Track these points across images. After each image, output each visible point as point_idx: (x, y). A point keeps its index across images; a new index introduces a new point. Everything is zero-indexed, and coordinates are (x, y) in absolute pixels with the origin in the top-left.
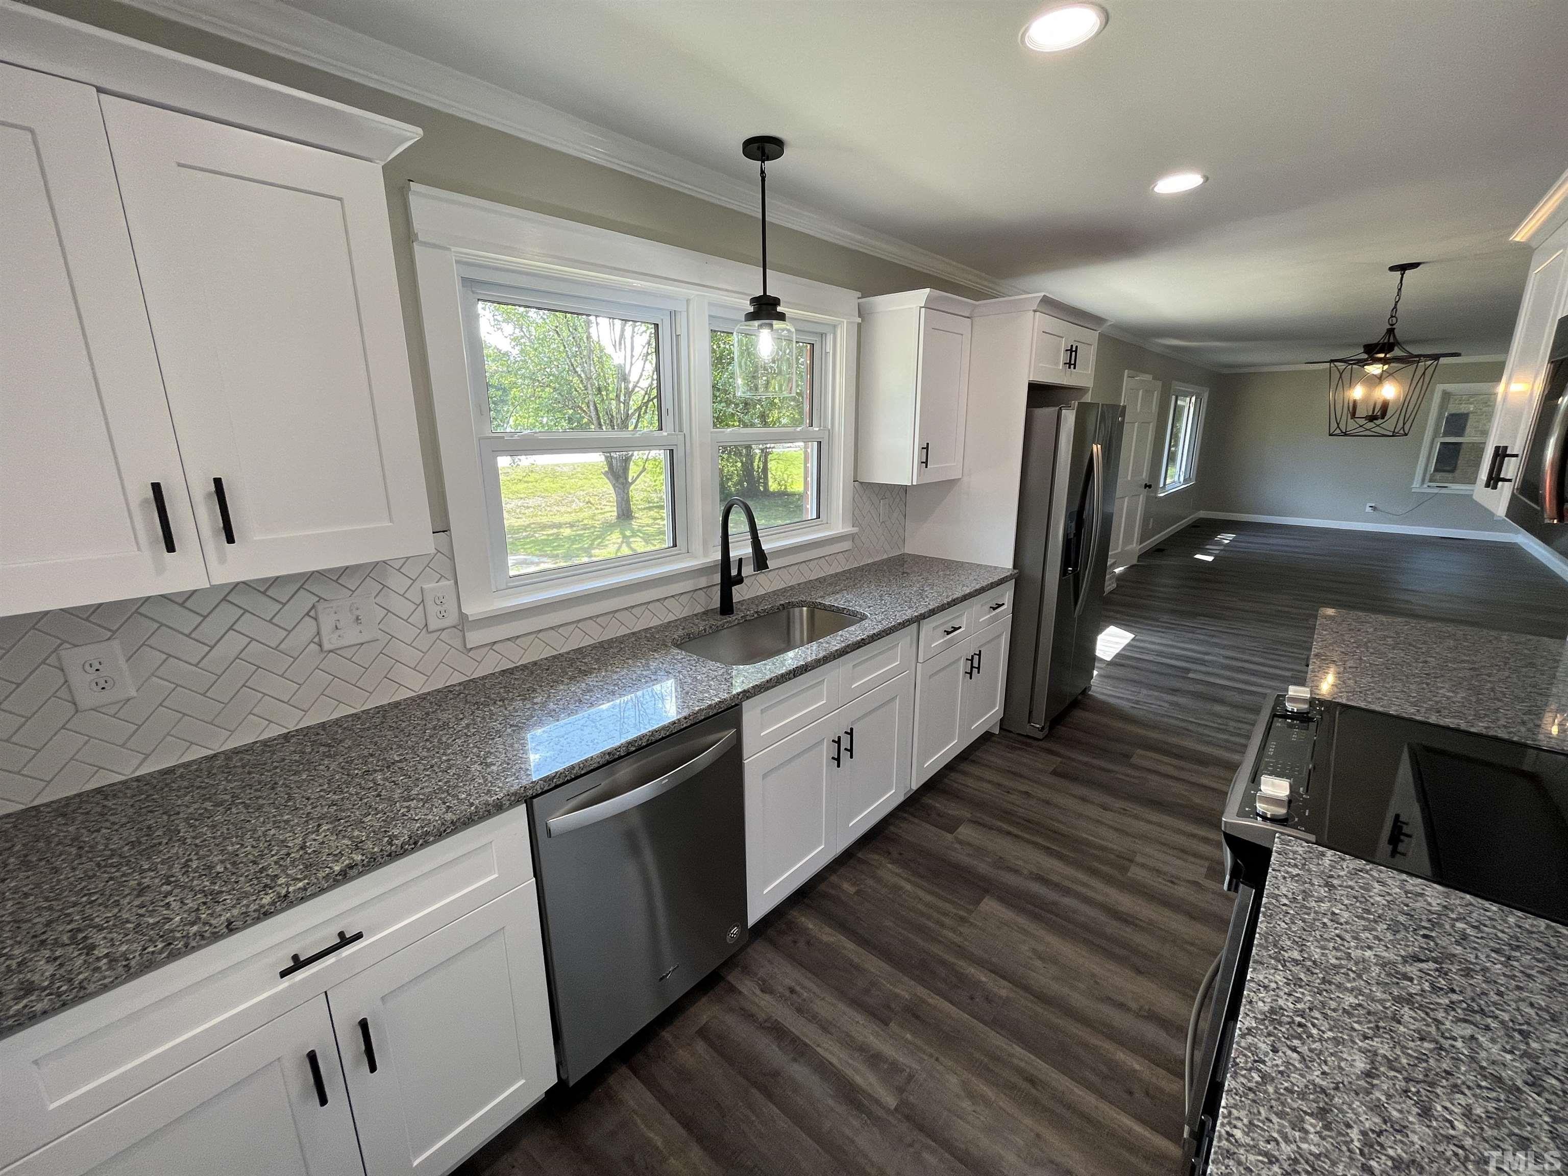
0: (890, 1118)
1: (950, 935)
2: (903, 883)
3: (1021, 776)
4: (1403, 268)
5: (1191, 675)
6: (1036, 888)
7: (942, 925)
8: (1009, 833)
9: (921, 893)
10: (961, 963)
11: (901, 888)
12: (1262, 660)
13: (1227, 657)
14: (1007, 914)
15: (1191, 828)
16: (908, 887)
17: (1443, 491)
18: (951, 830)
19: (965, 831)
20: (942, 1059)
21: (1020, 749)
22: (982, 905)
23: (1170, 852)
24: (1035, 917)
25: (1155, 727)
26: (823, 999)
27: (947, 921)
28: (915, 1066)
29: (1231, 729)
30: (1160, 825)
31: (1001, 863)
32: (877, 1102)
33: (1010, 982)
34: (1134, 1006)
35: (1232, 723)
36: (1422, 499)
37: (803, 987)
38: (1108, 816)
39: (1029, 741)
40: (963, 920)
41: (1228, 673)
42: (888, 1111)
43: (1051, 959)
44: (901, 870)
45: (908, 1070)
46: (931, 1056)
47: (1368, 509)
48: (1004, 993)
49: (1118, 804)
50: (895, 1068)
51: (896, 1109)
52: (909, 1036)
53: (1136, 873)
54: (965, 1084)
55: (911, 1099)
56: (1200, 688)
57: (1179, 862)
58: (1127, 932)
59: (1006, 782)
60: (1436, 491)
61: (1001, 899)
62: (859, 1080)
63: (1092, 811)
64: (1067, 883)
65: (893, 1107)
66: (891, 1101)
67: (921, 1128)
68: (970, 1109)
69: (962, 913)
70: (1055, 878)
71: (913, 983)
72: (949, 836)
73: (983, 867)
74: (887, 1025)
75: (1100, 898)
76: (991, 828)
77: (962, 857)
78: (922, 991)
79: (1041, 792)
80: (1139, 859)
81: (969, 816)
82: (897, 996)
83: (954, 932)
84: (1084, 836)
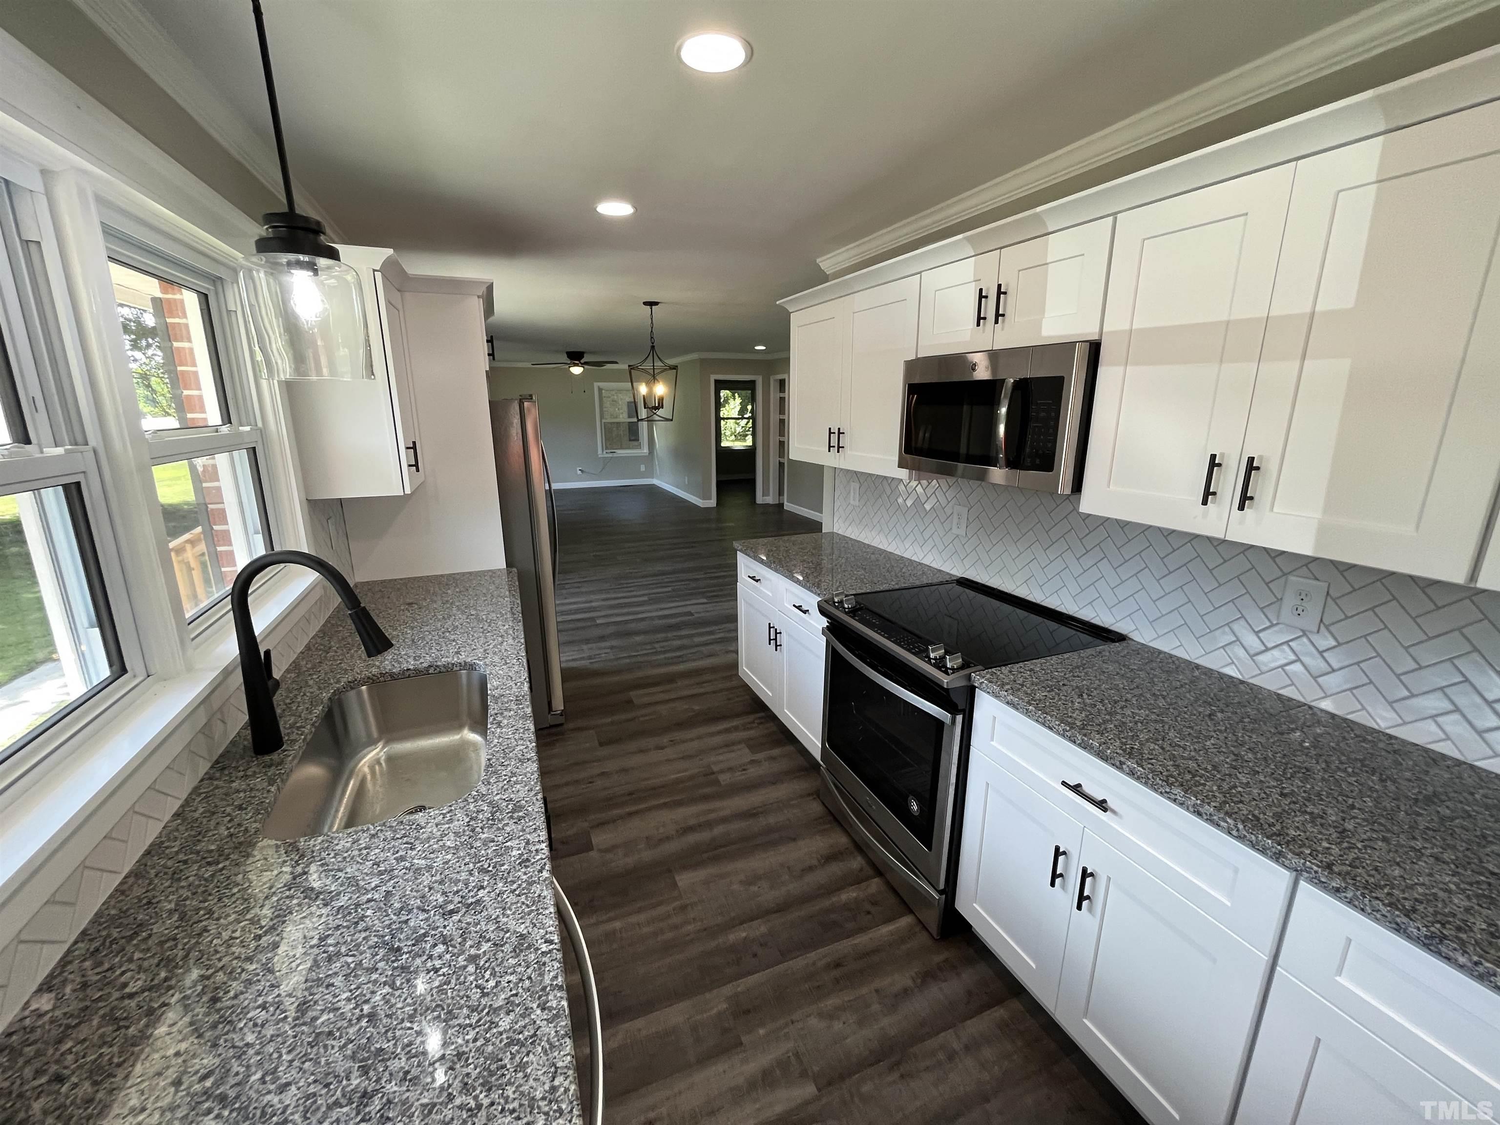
0: (824, 1101)
1: (690, 928)
2: (609, 927)
3: (585, 762)
4: (651, 304)
5: (598, 622)
6: (692, 838)
7: (676, 927)
8: (630, 814)
9: (634, 919)
10: (721, 940)
11: (614, 932)
12: (624, 595)
13: (604, 600)
14: (701, 874)
15: (713, 728)
16: (617, 925)
17: (615, 455)
18: (589, 847)
19: (600, 839)
20: (794, 1017)
21: (557, 740)
22: (680, 884)
23: (721, 751)
24: (716, 859)
25: (619, 672)
26: (680, 1093)
27: (676, 920)
28: (790, 1045)
29: (659, 650)
30: (699, 738)
31: (652, 842)
32: (807, 1103)
33: (757, 919)
34: (815, 862)
35: (657, 645)
36: (606, 461)
37: (653, 1108)
38: (670, 753)
39: (553, 730)
40: (683, 908)
41: (616, 611)
42: (817, 1098)
43: (753, 879)
44: (594, 917)
45: (791, 1054)
46: (787, 1025)
47: (579, 472)
48: (763, 929)
49: (665, 740)
50: (783, 1064)
51: (819, 1090)
52: (762, 1032)
53: (725, 779)
54: (821, 1015)
55: (816, 1069)
56: (611, 629)
57: (733, 755)
58: (763, 822)
59: (583, 775)
60: (611, 455)
61: (685, 868)
62: (779, 1109)
63: (655, 756)
64: (702, 819)
65: (816, 1092)
66: (809, 1090)
67: (842, 1078)
68: (841, 1025)
69: (677, 904)
70: (692, 822)
71: (715, 991)
72: (592, 854)
73: (647, 855)
74: (741, 1044)
75: (727, 812)
76: (614, 821)
77: (622, 861)
78: (728, 990)
79: (610, 766)
80: (715, 768)
81: (586, 824)
82: (719, 1014)
83: (690, 923)
84: (673, 777)
